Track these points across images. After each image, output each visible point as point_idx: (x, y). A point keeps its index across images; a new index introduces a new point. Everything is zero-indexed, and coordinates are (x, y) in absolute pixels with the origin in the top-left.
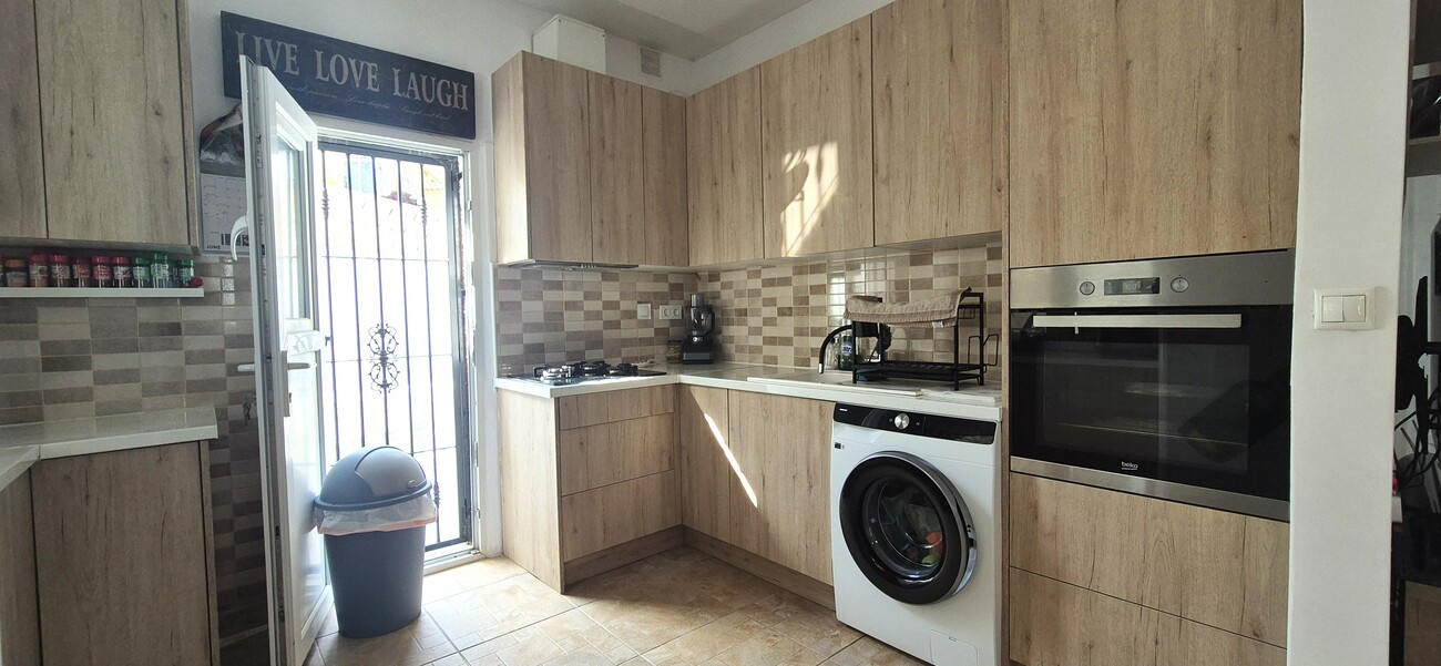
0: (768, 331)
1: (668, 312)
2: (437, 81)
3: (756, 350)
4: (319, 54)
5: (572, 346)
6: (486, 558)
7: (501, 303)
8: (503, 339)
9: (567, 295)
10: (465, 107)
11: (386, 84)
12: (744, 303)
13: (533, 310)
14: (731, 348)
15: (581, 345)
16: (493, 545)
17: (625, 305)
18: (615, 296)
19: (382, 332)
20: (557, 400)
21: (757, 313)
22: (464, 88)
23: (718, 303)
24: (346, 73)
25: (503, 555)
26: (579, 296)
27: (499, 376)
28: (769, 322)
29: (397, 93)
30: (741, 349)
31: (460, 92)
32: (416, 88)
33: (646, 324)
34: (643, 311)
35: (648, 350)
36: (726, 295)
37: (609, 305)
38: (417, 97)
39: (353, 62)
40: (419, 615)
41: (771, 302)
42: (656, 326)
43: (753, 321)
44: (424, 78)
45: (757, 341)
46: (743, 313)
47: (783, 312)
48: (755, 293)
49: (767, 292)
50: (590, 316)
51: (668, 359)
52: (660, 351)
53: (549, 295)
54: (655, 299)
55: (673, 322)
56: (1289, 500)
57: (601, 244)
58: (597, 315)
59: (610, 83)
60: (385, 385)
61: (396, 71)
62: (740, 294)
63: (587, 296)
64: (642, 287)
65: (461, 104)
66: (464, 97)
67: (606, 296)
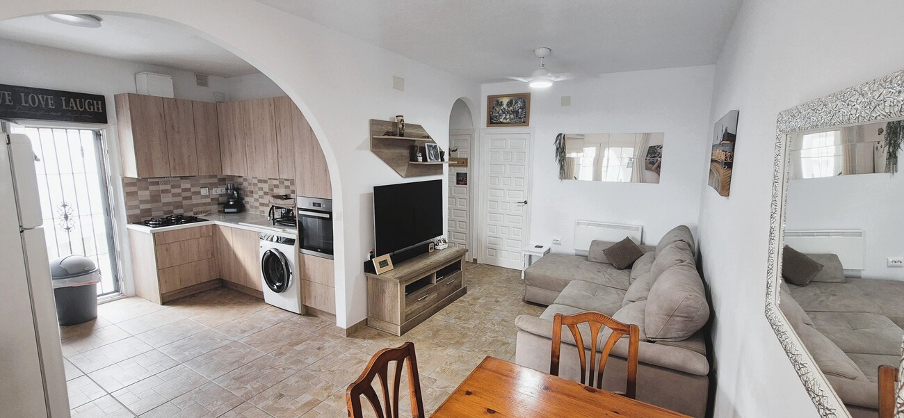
0: (261, 201)
1: (219, 191)
2: (85, 101)
3: (256, 208)
4: (23, 95)
5: (166, 209)
6: (128, 297)
7: (127, 193)
8: (128, 208)
9: (162, 187)
10: (101, 111)
11: (58, 104)
12: (251, 188)
13: (144, 194)
14: (248, 206)
15: (171, 208)
16: (131, 291)
17: (193, 189)
18: (188, 186)
19: (65, 206)
20: (154, 234)
21: (256, 193)
22: (100, 102)
23: (242, 187)
24: (37, 101)
25: (136, 295)
26: (169, 187)
27: (128, 223)
28: (261, 197)
29: (64, 107)
30: (252, 207)
31: (98, 104)
32: (74, 105)
33: (206, 197)
34: (204, 191)
35: (208, 208)
36: (245, 184)
37: (185, 190)
38: (75, 109)
39: (40, 97)
40: (96, 317)
41: (261, 189)
42: (211, 197)
43: (256, 196)
44: (78, 100)
45: (257, 204)
46: (252, 192)
47: (266, 193)
48: (255, 185)
49: (260, 185)
50: (174, 195)
51: (219, 211)
52: (215, 208)
53: (151, 188)
54: (211, 186)
55: (221, 195)
56: (333, 254)
57: (175, 168)
58: (179, 195)
59: (175, 103)
60: (68, 229)
61: (63, 99)
62: (250, 184)
63: (173, 187)
64: (202, 181)
65: (98, 108)
66: (100, 106)
67: (182, 186)
